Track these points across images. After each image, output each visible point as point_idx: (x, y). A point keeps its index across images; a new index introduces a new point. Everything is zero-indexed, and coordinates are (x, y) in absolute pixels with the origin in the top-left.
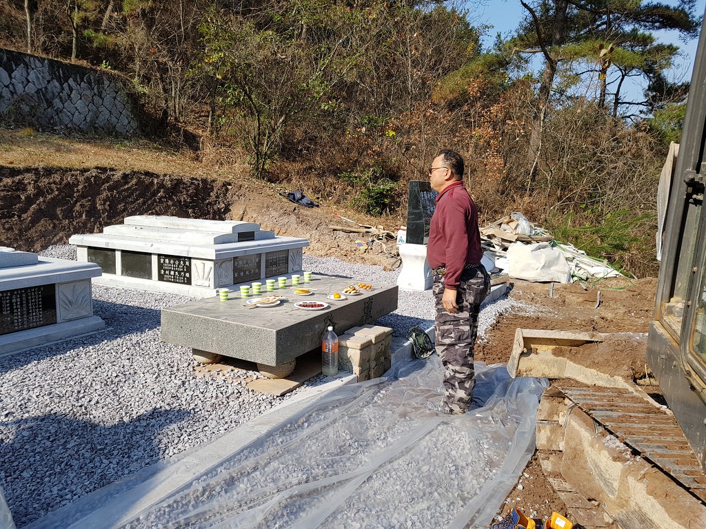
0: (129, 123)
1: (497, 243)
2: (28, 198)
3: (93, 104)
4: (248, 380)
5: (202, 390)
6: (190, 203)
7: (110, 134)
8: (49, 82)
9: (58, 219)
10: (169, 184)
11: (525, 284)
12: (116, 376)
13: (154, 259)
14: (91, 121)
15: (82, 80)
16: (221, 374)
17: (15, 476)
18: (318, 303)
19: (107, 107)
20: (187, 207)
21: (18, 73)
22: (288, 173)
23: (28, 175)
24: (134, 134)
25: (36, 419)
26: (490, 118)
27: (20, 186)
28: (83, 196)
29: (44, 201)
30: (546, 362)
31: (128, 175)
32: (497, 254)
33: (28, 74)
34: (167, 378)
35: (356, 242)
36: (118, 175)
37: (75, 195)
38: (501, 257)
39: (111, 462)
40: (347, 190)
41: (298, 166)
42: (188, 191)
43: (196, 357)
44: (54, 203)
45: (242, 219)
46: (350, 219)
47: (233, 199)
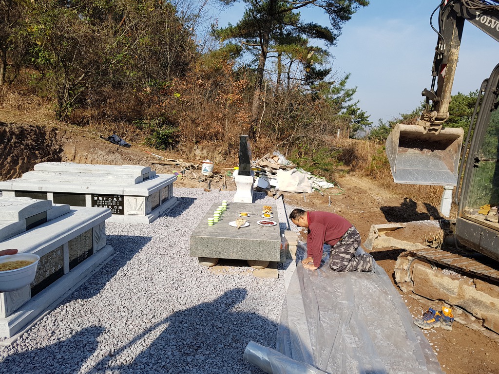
1: (268, 170)
6: (36, 146)
10: (17, 131)
11: (289, 194)
13: (88, 197)
20: (34, 150)
35: (173, 172)
38: (271, 178)
40: (136, 132)
42: (31, 136)
43: (203, 263)
45: (75, 157)
46: (157, 155)
47: (63, 141)
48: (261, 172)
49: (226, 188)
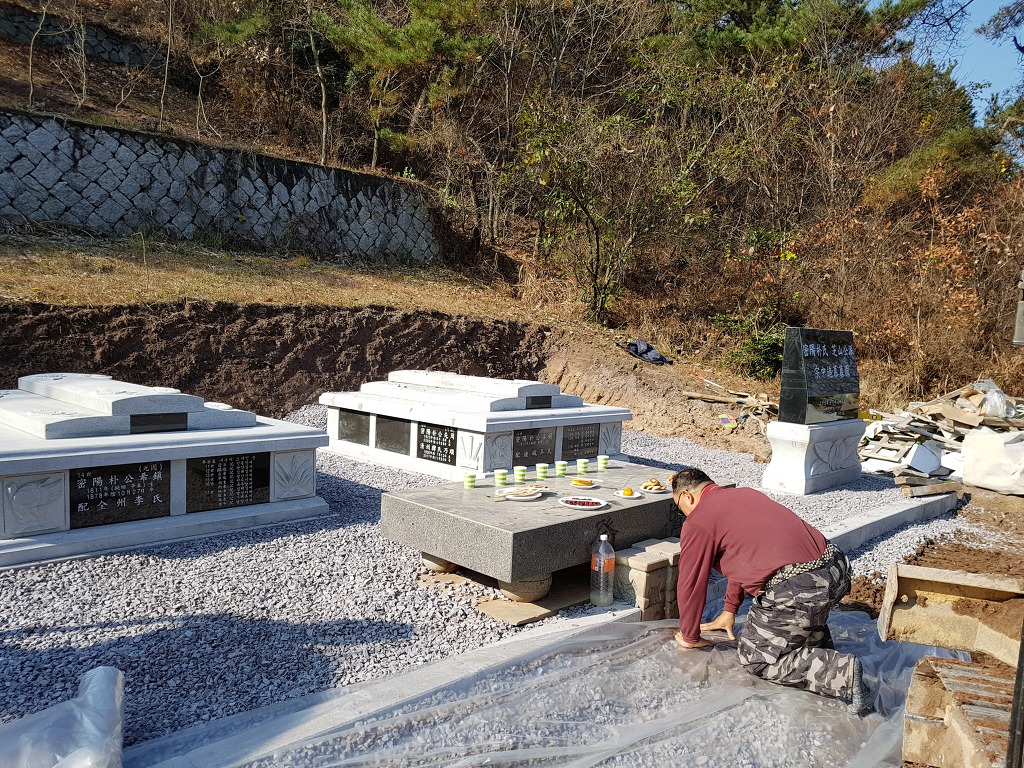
0: (429, 247)
1: (946, 427)
2: (284, 344)
3: (386, 223)
4: (482, 599)
5: (417, 606)
6: (490, 354)
7: (403, 262)
8: (334, 197)
9: (317, 372)
10: (463, 329)
11: (991, 496)
12: (319, 576)
13: (414, 427)
14: (381, 247)
15: (374, 193)
16: (450, 588)
17: (159, 683)
18: (595, 500)
19: (403, 227)
20: (485, 360)
21: (299, 188)
22: (638, 315)
23: (287, 316)
24: (434, 262)
25: (207, 617)
26: (956, 229)
27: (277, 330)
28: (350, 343)
29: (303, 349)
30: (941, 622)
31: (411, 316)
32: (947, 445)
33: (311, 189)
34: (381, 584)
35: (720, 417)
36: (397, 316)
37: (341, 341)
38: (951, 450)
39: (272, 683)
40: (723, 341)
41: (653, 304)
42: (489, 338)
43: (426, 561)
44: (315, 351)
45: (560, 378)
46: (718, 383)
47: (551, 350)
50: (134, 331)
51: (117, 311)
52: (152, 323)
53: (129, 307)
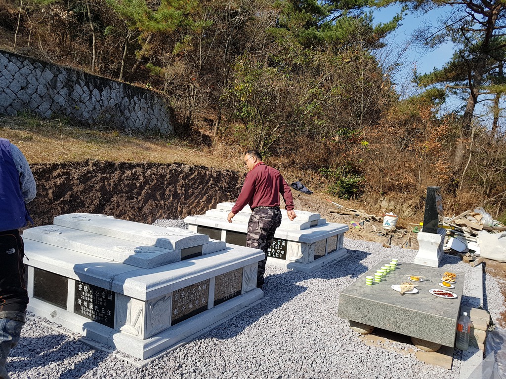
0: (168, 127)
1: (467, 230)
2: (140, 184)
3: (148, 113)
8: (122, 98)
9: (158, 201)
11: (494, 263)
14: (146, 125)
15: (142, 97)
19: (156, 116)
21: (105, 92)
23: (139, 169)
24: (172, 135)
27: (135, 177)
28: (170, 184)
29: (149, 187)
31: (192, 168)
32: (467, 238)
33: (111, 93)
35: (351, 222)
36: (187, 169)
37: (165, 183)
38: (471, 241)
44: (155, 188)
46: (338, 204)
48: (457, 232)
49: (410, 245)
50: (66, 178)
51: (55, 167)
52: (75, 174)
53: (61, 164)
